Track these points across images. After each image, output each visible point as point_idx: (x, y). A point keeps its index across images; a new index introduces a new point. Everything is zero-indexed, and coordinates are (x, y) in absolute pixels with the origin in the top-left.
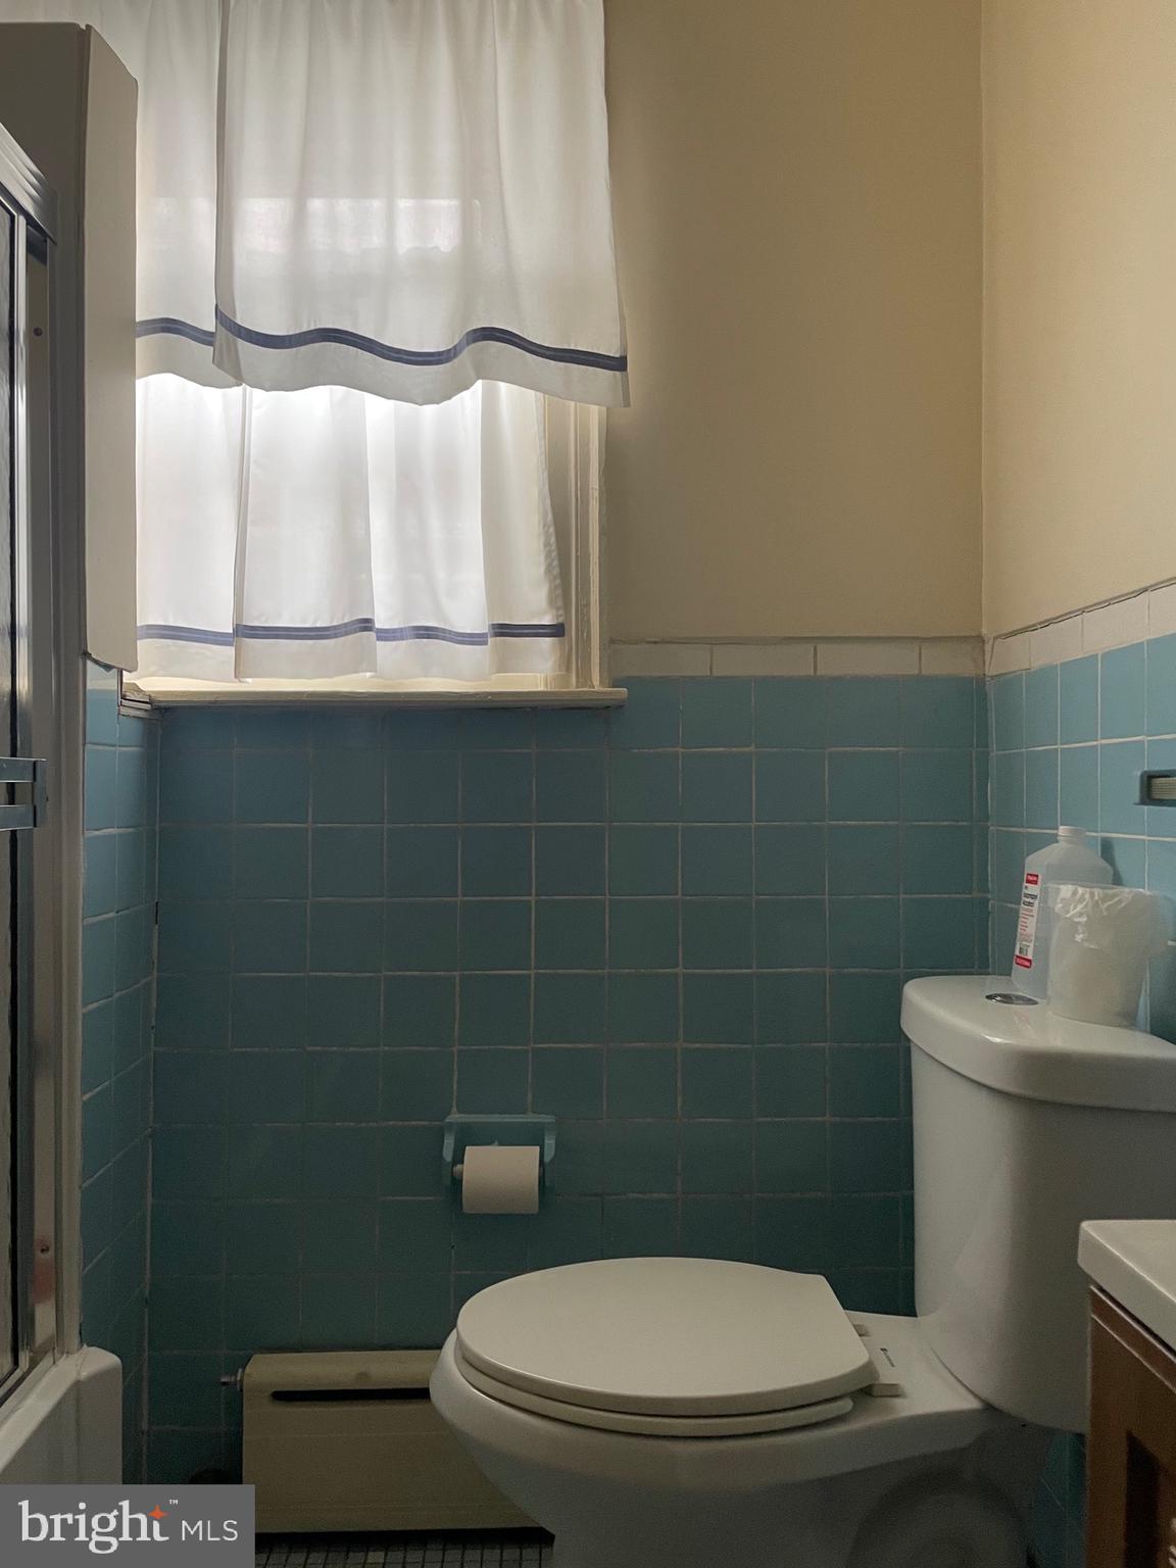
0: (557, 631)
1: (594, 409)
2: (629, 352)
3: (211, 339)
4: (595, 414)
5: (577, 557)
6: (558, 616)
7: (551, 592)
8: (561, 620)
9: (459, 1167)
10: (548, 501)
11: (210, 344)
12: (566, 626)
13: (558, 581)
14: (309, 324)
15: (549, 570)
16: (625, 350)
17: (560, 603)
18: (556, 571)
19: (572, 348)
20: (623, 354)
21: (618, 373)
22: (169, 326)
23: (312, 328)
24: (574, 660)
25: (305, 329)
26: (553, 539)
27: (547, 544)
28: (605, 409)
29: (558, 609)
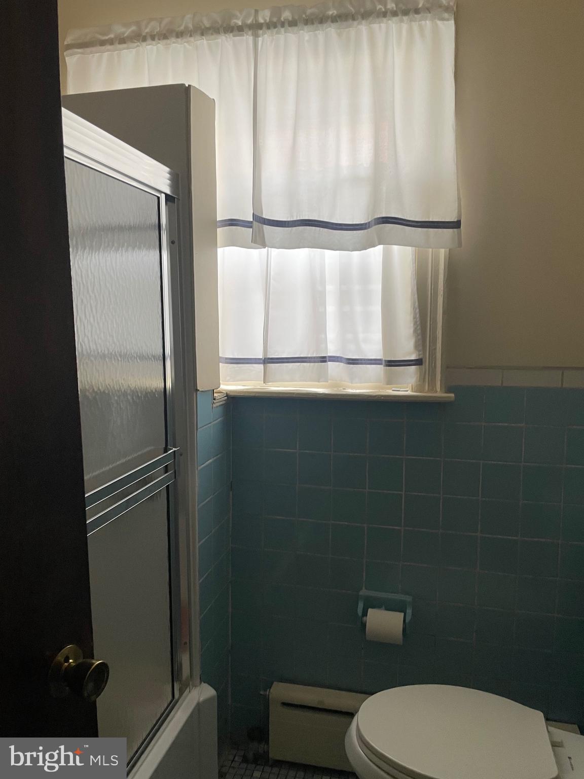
0: (418, 362)
1: (442, 251)
2: (462, 217)
3: (251, 225)
4: (442, 253)
5: (430, 324)
6: (419, 355)
7: (416, 342)
8: (421, 357)
9: (365, 618)
10: (416, 296)
11: (251, 227)
12: (423, 360)
13: (420, 337)
14: (297, 217)
15: (415, 331)
16: (461, 218)
17: (421, 348)
18: (419, 332)
19: (431, 220)
20: (459, 219)
21: (455, 230)
22: (232, 223)
23: (298, 219)
24: (427, 378)
25: (295, 219)
26: (418, 316)
27: (415, 318)
28: (448, 250)
29: (419, 351)
